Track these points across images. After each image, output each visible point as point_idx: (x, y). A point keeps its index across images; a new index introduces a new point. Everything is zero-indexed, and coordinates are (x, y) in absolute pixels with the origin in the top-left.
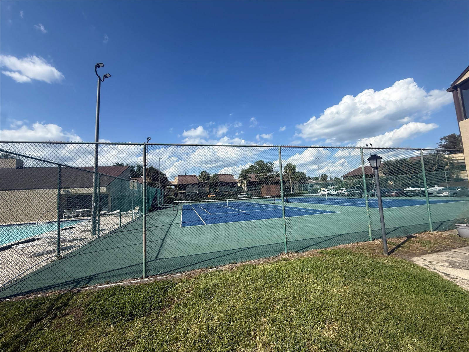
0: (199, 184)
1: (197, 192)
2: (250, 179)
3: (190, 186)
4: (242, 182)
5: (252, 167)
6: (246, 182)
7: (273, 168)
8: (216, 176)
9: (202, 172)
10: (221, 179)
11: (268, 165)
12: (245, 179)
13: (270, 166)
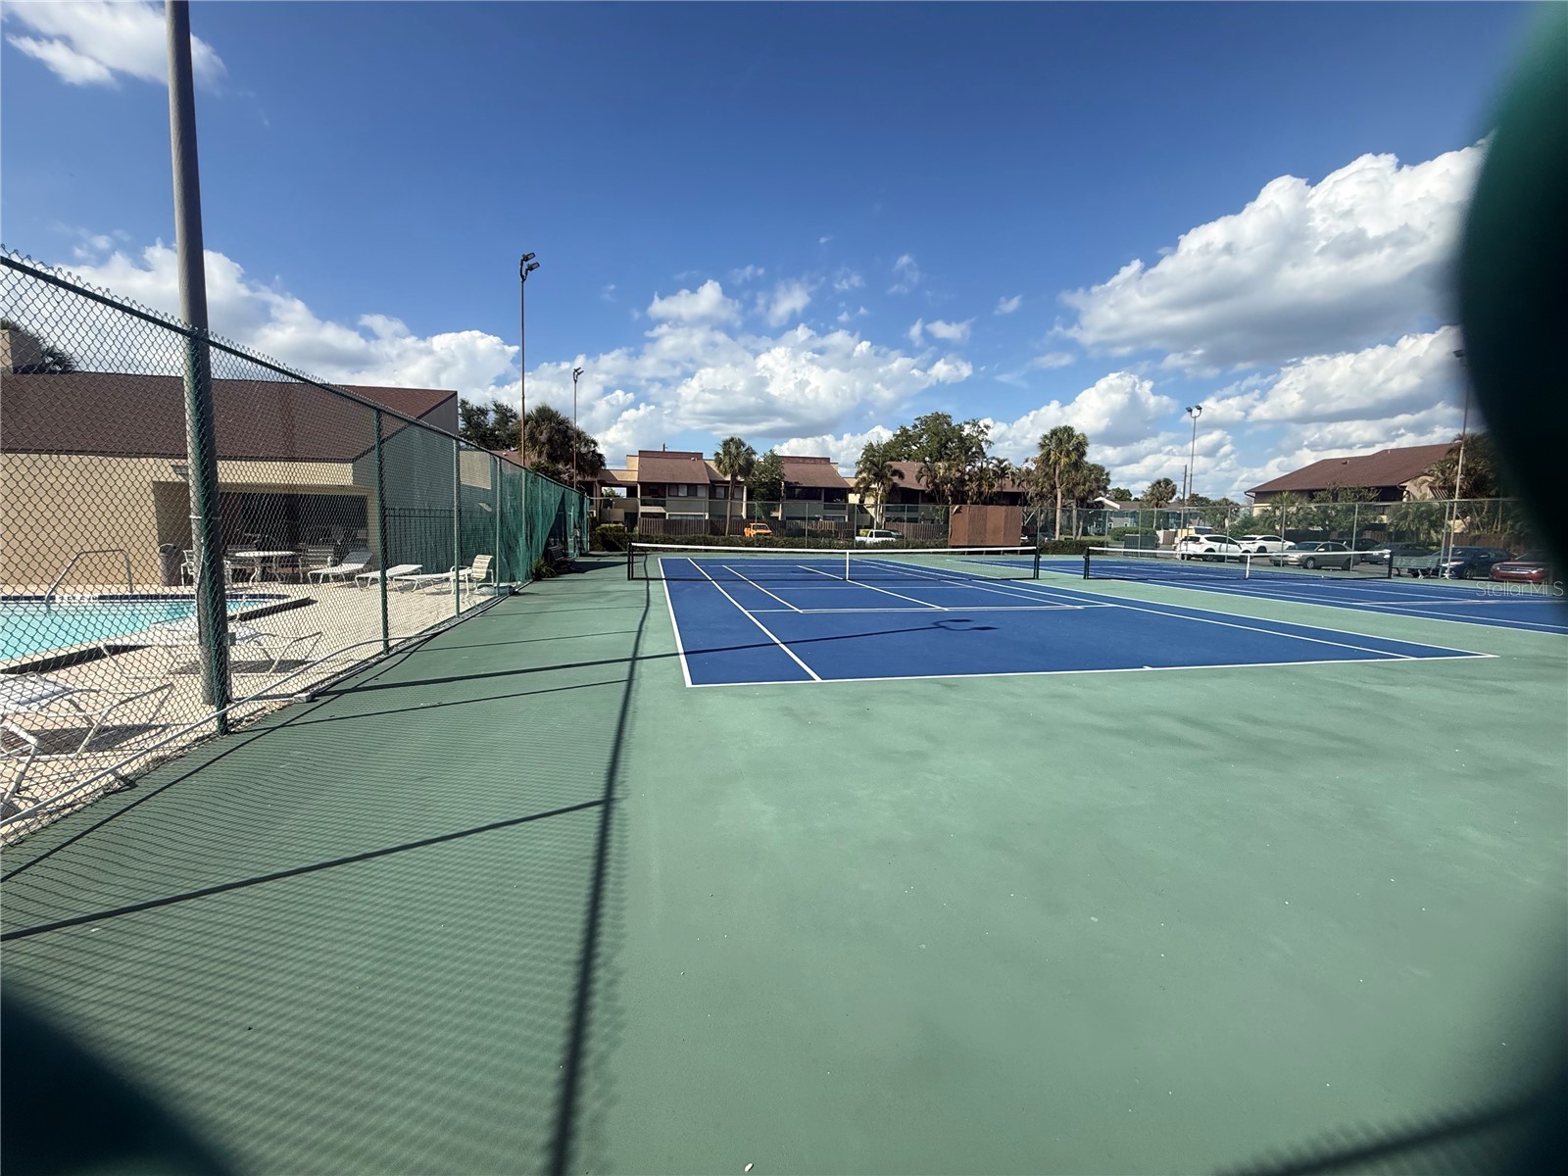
0: (713, 486)
1: (707, 514)
2: (896, 479)
3: (683, 492)
4: (865, 490)
5: (904, 438)
6: (884, 491)
7: (983, 444)
8: (775, 460)
9: (726, 444)
10: (790, 474)
11: (967, 430)
12: (879, 477)
13: (973, 437)
